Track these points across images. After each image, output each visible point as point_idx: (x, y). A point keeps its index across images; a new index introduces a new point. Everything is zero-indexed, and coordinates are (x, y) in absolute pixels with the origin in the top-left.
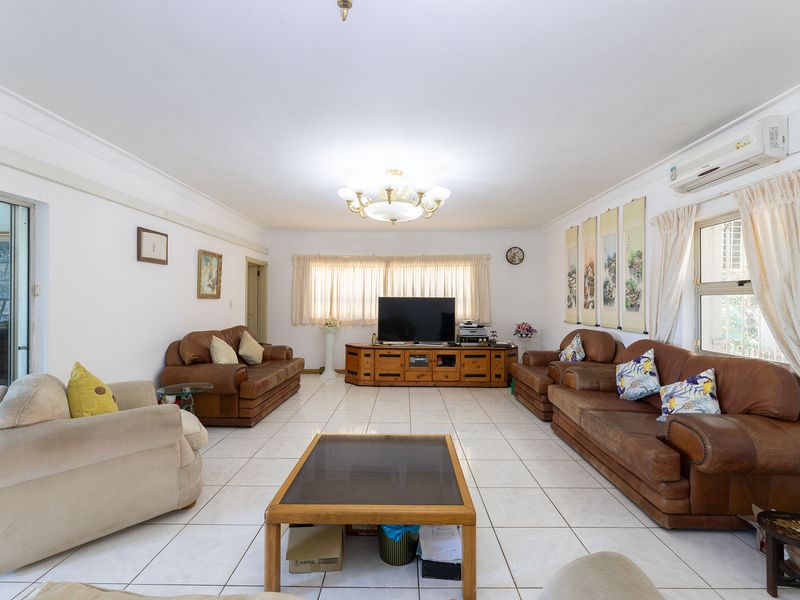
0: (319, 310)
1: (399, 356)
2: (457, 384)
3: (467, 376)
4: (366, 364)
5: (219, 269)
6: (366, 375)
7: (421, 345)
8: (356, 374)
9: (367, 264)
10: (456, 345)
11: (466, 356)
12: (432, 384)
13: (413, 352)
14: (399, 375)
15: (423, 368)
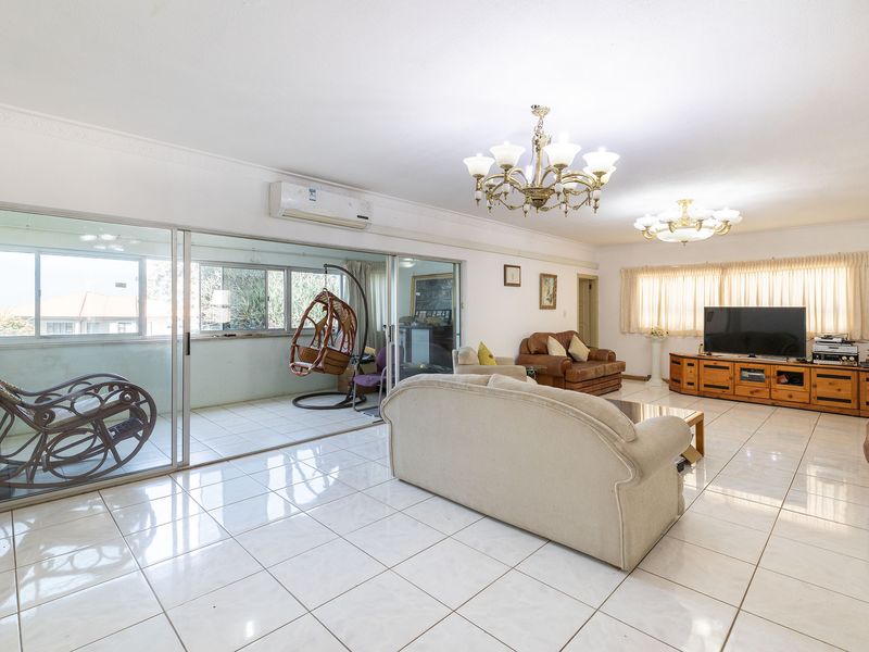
0: (647, 319)
1: (728, 368)
2: (805, 407)
3: (819, 398)
4: (689, 374)
5: (555, 287)
6: (689, 384)
7: (760, 358)
8: (679, 382)
9: (699, 273)
10: (806, 362)
11: (819, 376)
12: (770, 402)
13: (745, 366)
14: (727, 388)
15: (758, 384)
